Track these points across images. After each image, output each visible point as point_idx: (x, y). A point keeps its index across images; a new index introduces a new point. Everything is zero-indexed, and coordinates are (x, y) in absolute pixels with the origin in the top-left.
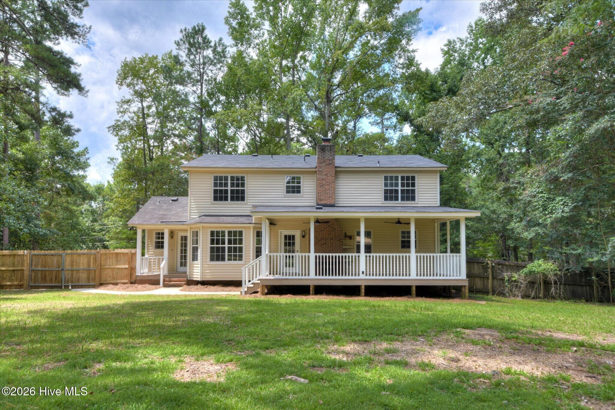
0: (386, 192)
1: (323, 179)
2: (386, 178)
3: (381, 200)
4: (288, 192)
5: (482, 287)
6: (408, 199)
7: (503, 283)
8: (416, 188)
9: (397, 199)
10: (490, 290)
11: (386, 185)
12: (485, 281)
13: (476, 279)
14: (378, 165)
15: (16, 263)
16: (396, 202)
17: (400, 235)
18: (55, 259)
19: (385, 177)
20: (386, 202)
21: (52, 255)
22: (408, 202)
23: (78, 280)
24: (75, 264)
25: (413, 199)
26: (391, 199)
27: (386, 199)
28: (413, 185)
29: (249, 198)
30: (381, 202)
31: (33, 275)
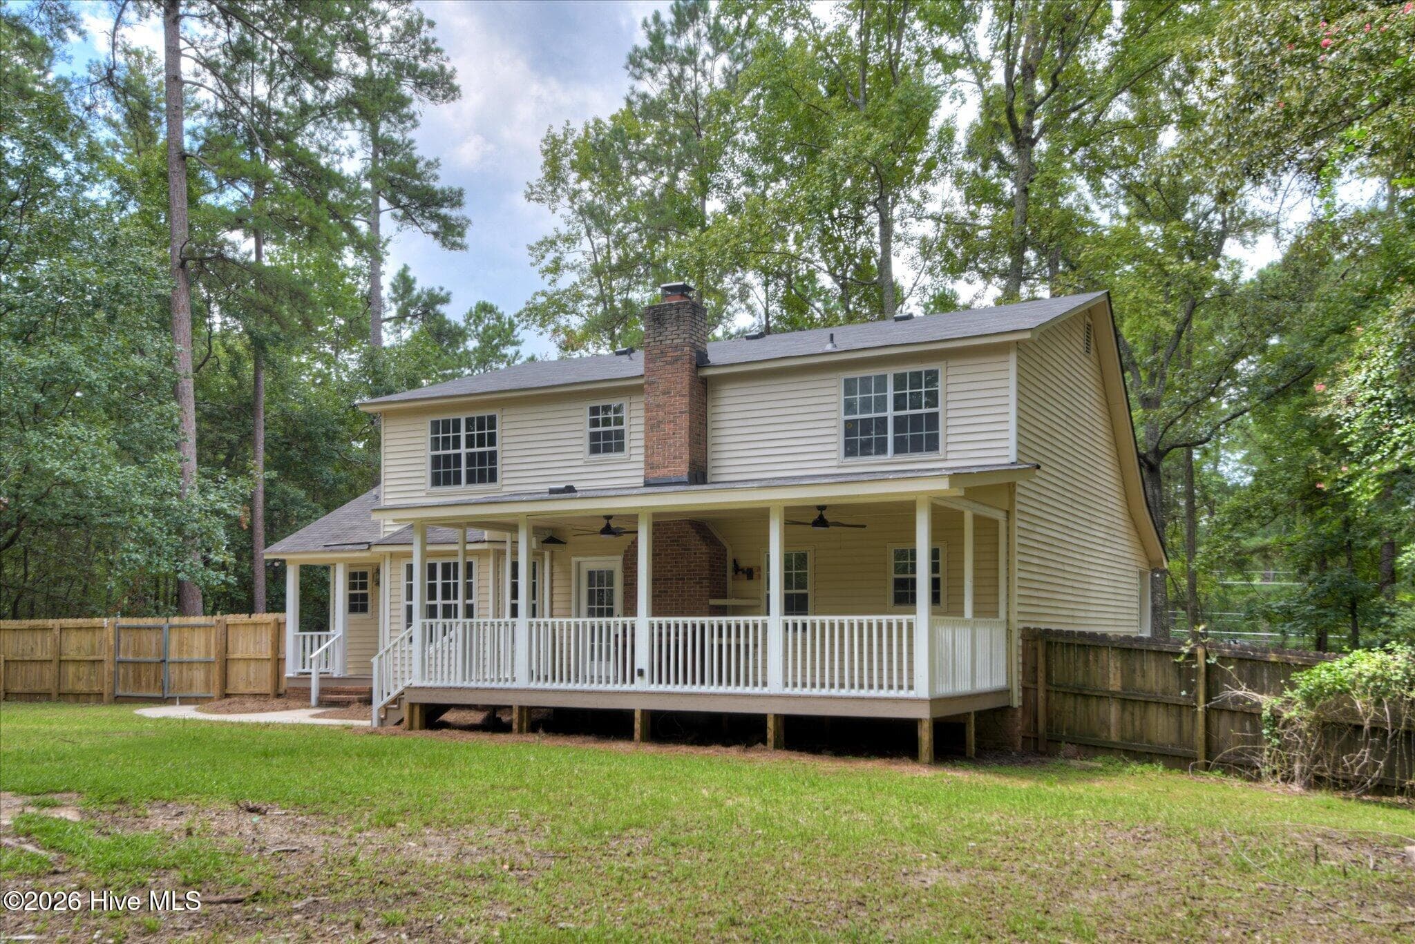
0: (850, 428)
1: (658, 406)
2: (849, 387)
3: (833, 455)
4: (595, 450)
5: (1173, 738)
6: (917, 448)
7: (1256, 729)
8: (940, 409)
9: (882, 449)
10: (1201, 751)
11: (849, 407)
12: (1186, 721)
13: (1153, 710)
14: (829, 347)
15: (97, 645)
16: (882, 458)
17: (892, 562)
18: (154, 637)
19: (846, 381)
20: (851, 460)
21: (149, 628)
22: (916, 456)
23: (191, 686)
24: (185, 648)
25: (933, 444)
26: (865, 449)
27: (851, 450)
28: (933, 399)
29: (506, 475)
30: (834, 463)
31: (122, 671)
